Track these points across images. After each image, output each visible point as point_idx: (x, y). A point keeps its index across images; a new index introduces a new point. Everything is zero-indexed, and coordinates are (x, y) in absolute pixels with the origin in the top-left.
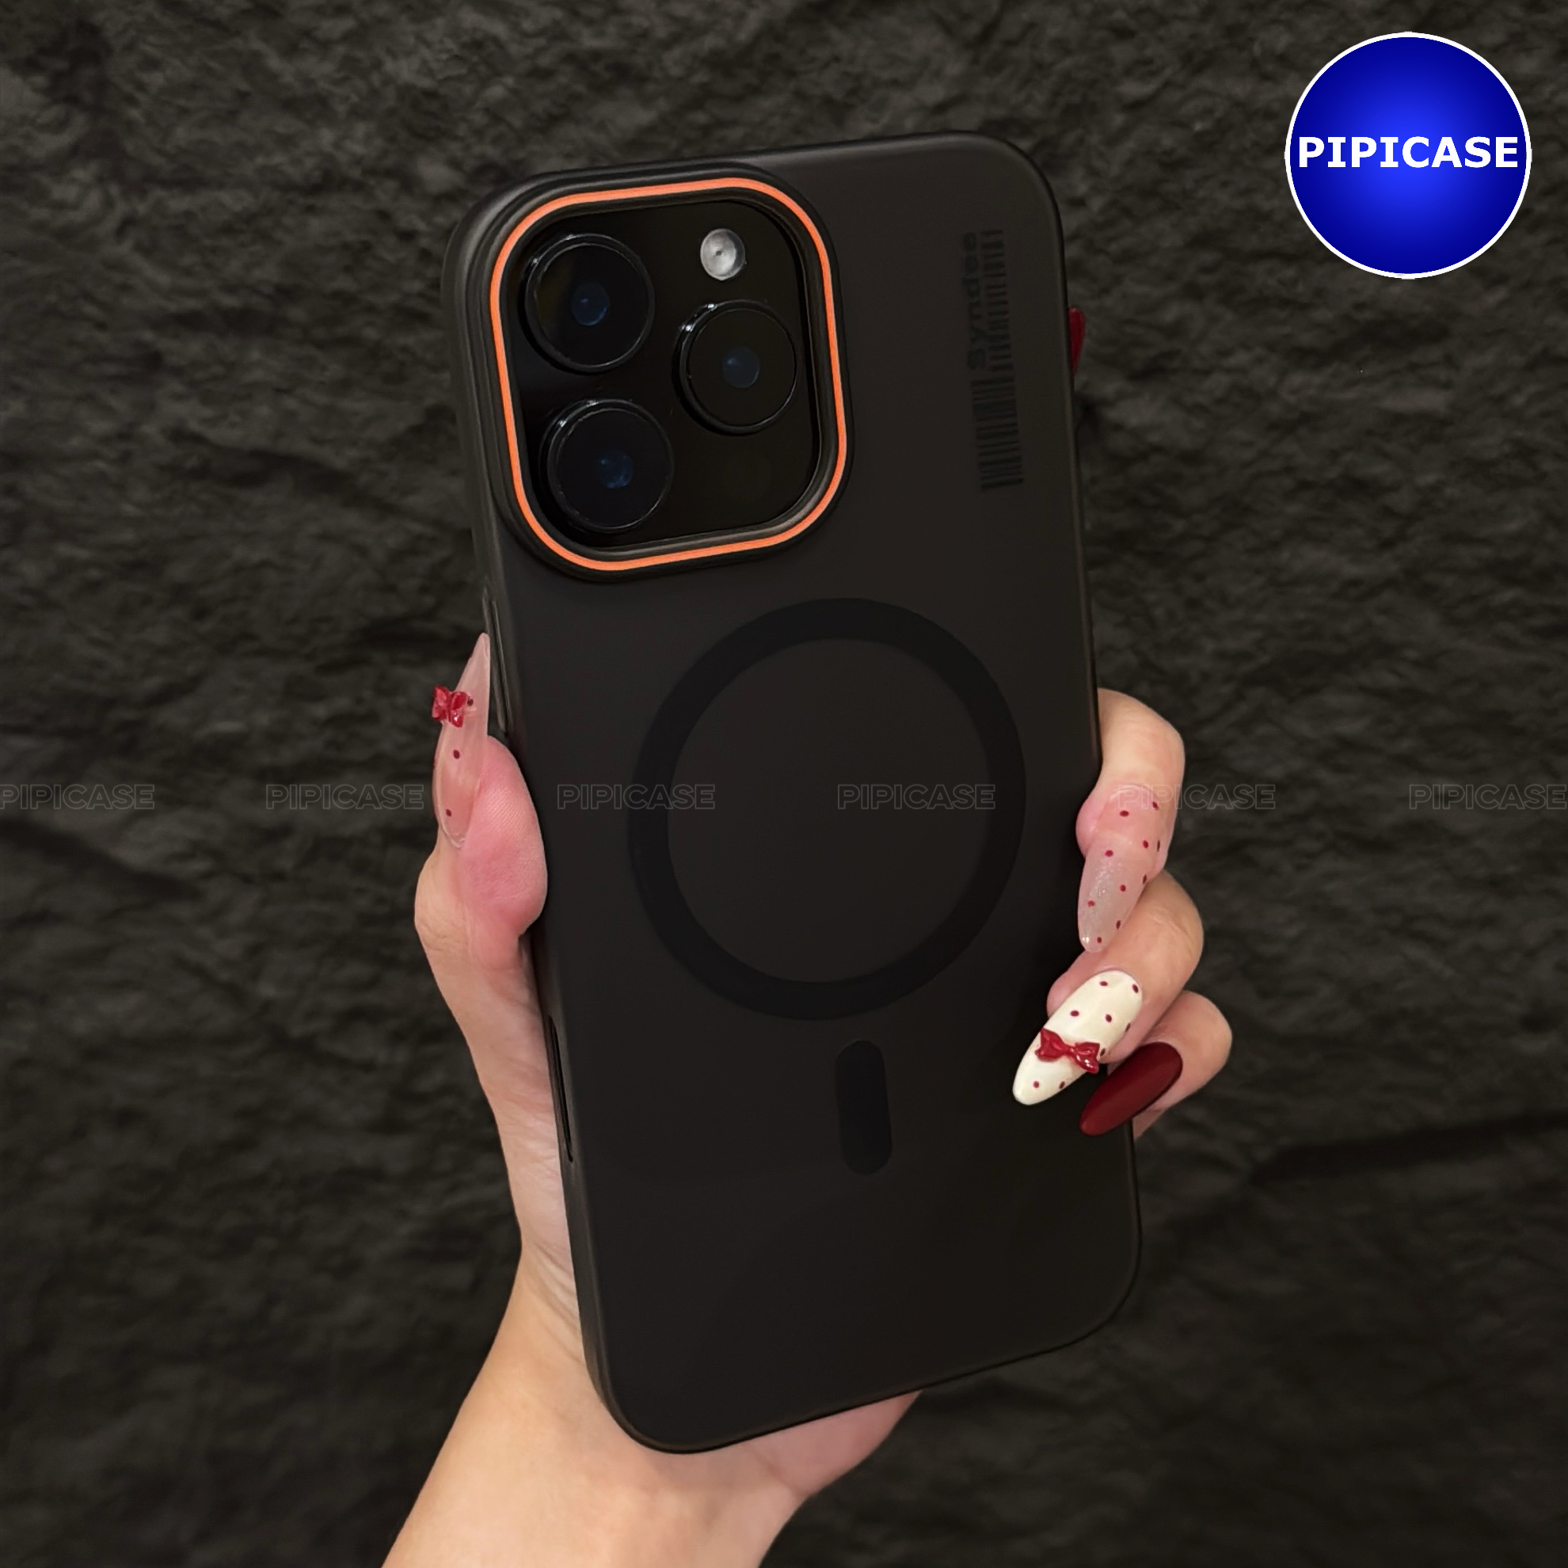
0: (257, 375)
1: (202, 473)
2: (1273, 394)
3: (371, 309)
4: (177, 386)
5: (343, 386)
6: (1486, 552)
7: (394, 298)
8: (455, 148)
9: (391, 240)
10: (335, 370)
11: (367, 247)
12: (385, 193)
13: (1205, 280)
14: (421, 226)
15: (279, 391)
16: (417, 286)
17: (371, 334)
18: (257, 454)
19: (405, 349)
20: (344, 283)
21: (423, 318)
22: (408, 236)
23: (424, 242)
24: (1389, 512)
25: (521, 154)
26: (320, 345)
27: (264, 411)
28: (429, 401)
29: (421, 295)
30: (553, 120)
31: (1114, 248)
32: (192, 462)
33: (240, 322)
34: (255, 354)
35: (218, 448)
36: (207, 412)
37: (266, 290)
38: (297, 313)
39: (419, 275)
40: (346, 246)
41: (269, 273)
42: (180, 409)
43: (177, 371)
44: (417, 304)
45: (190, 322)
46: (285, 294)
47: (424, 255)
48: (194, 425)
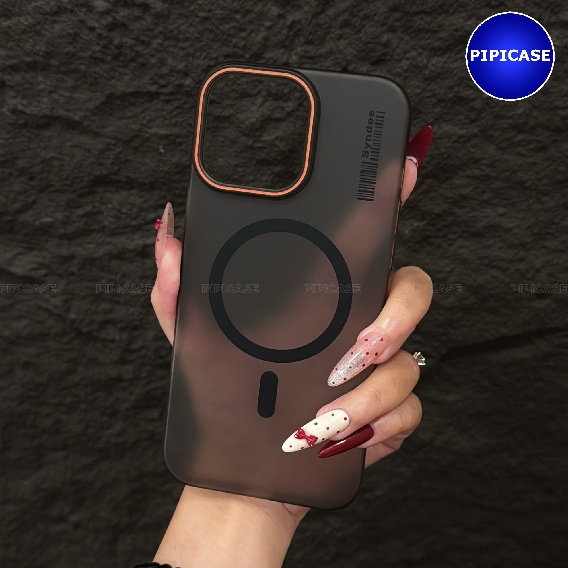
0: (42, 87)
1: (25, 125)
3: (81, 58)
4: (12, 93)
5: (74, 89)
6: (510, 121)
7: (90, 53)
9: (86, 31)
10: (70, 82)
11: (77, 35)
12: (82, 13)
13: (396, 24)
14: (97, 25)
15: (51, 92)
16: (97, 48)
17: (82, 68)
18: (45, 117)
19: (95, 73)
20: (71, 49)
21: (102, 60)
22: (92, 29)
23: (98, 31)
24: (473, 109)
26: (65, 73)
27: (46, 100)
28: (107, 92)
29: (99, 51)
31: (361, 14)
32: (21, 122)
33: (33, 67)
34: (40, 78)
35: (29, 115)
36: (24, 102)
37: (41, 53)
38: (54, 62)
39: (98, 44)
40: (69, 34)
41: (41, 47)
42: (14, 102)
43: (12, 87)
44: (98, 55)
45: (14, 68)
46: (48, 55)
47: (99, 35)
48: (20, 107)
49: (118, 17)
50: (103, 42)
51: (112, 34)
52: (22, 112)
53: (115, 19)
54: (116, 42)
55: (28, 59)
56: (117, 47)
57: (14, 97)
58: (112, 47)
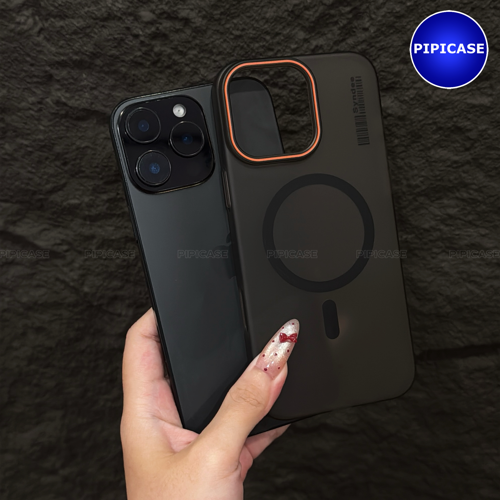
0: (85, 83)
1: (66, 116)
2: (430, 96)
3: (123, 61)
4: (58, 86)
5: (113, 87)
7: (131, 57)
8: (153, 6)
9: (130, 38)
10: (111, 81)
11: (122, 40)
12: (129, 21)
14: (141, 33)
15: (92, 89)
16: (139, 53)
17: (124, 70)
18: (84, 110)
19: (134, 75)
20: (114, 52)
21: (141, 64)
22: (136, 36)
23: (142, 38)
25: (175, 9)
26: (107, 73)
27: (87, 95)
29: (140, 56)
31: (378, 45)
32: (63, 112)
33: (79, 65)
34: (84, 76)
35: (71, 107)
36: (68, 95)
37: (88, 53)
38: (98, 62)
39: (140, 50)
40: (115, 39)
41: (89, 48)
42: (58, 94)
43: (58, 81)
44: (139, 60)
45: (62, 64)
46: (94, 55)
47: (142, 42)
48: (63, 100)
49: (161, 27)
50: (144, 49)
51: (153, 43)
52: (65, 104)
53: (157, 29)
54: (156, 49)
55: (75, 57)
56: (156, 54)
57: (59, 90)
58: (153, 54)
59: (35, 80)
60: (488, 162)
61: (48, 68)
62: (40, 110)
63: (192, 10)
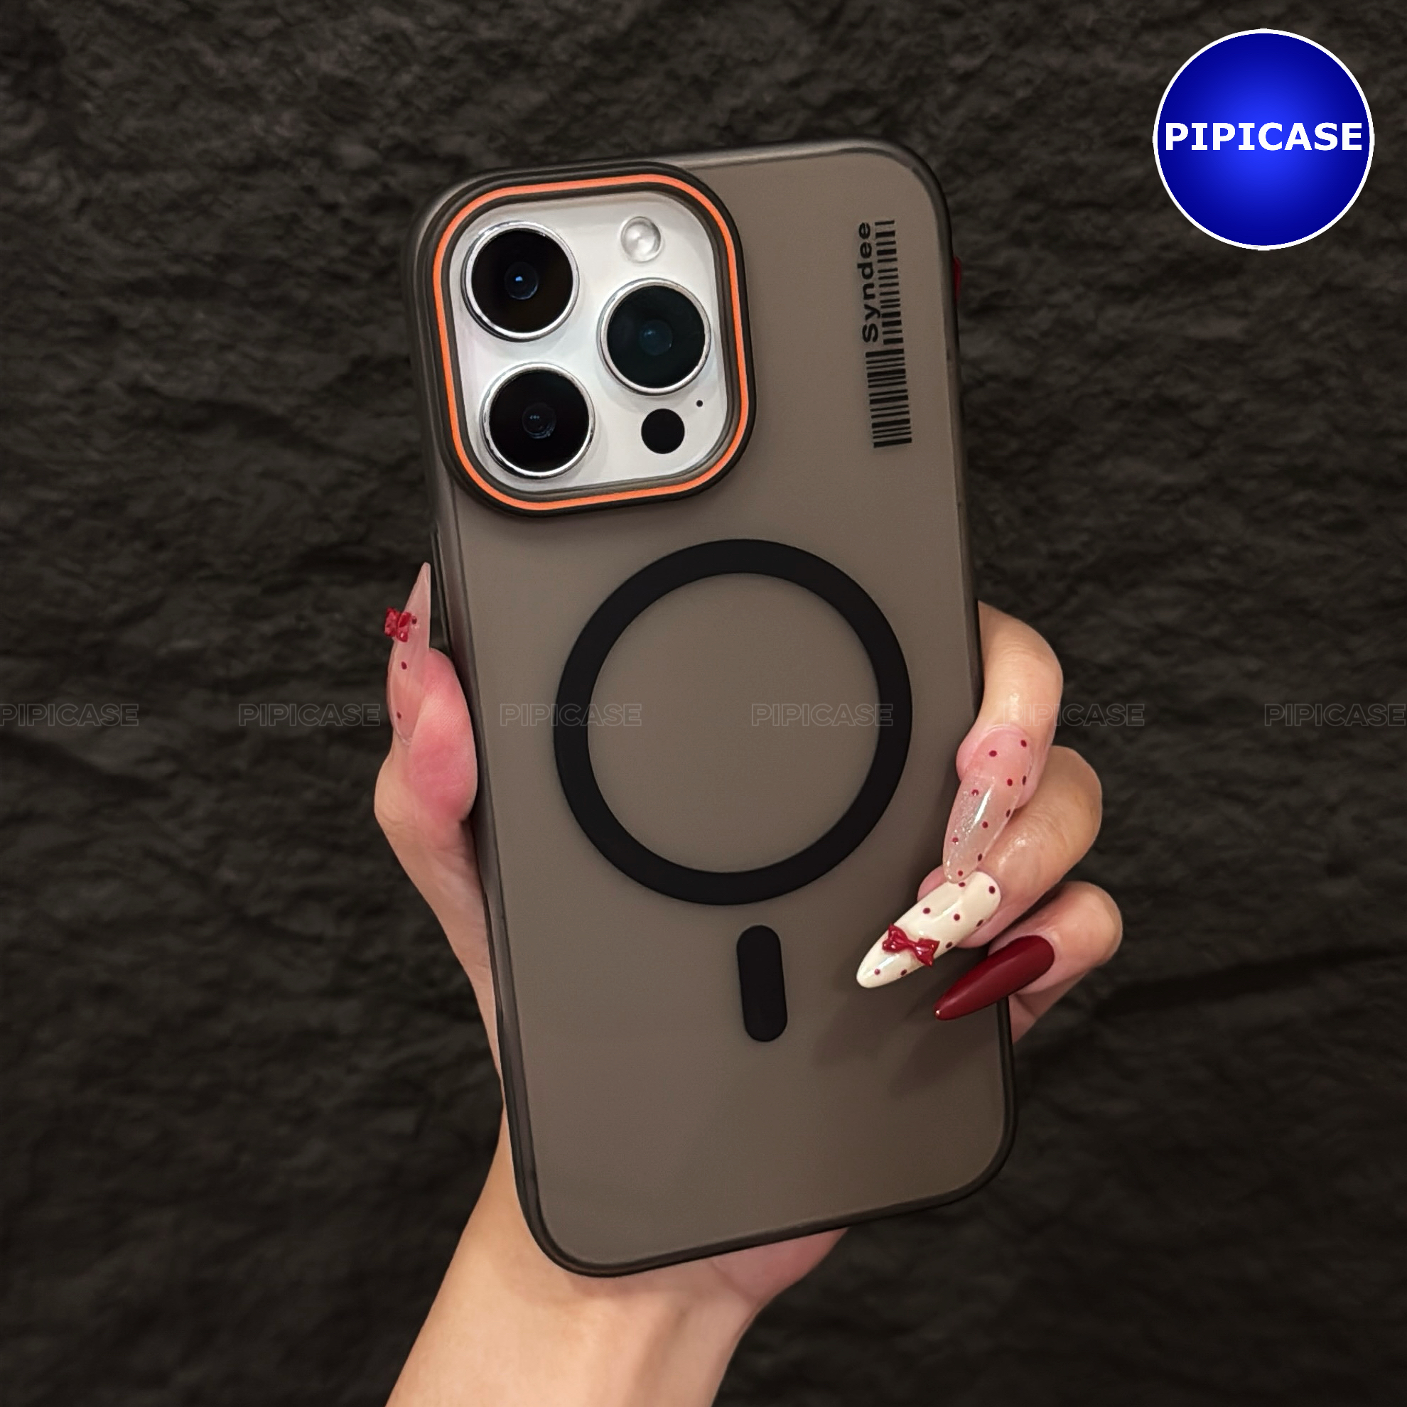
0: (203, 334)
1: (156, 421)
2: (1092, 326)
3: (301, 273)
4: (132, 346)
5: (277, 342)
7: (321, 263)
8: (371, 130)
9: (317, 212)
10: (270, 327)
11: (295, 219)
12: (310, 171)
14: (342, 198)
16: (339, 252)
17: (303, 295)
18: (204, 403)
19: (330, 308)
20: (277, 251)
21: (346, 280)
22: (332, 208)
23: (346, 213)
25: (428, 134)
26: (257, 306)
27: (209, 365)
28: (355, 354)
29: (344, 259)
30: (456, 103)
32: (147, 412)
33: (186, 288)
34: (200, 316)
35: (169, 399)
36: (160, 367)
37: (208, 258)
38: (236, 278)
39: (342, 243)
40: (277, 218)
41: (210, 244)
42: (136, 366)
43: (132, 333)
44: (342, 268)
45: (142, 289)
46: (225, 262)
47: (347, 224)
48: (148, 379)
49: (393, 182)
50: (353, 240)
51: (377, 221)
52: (153, 392)
53: (386, 186)
54: (385, 239)
55: (176, 270)
56: (386, 251)
57: (135, 356)
58: (375, 251)
59: (73, 332)
60: (1251, 485)
61: (105, 302)
62: (87, 411)
63: (470, 134)
